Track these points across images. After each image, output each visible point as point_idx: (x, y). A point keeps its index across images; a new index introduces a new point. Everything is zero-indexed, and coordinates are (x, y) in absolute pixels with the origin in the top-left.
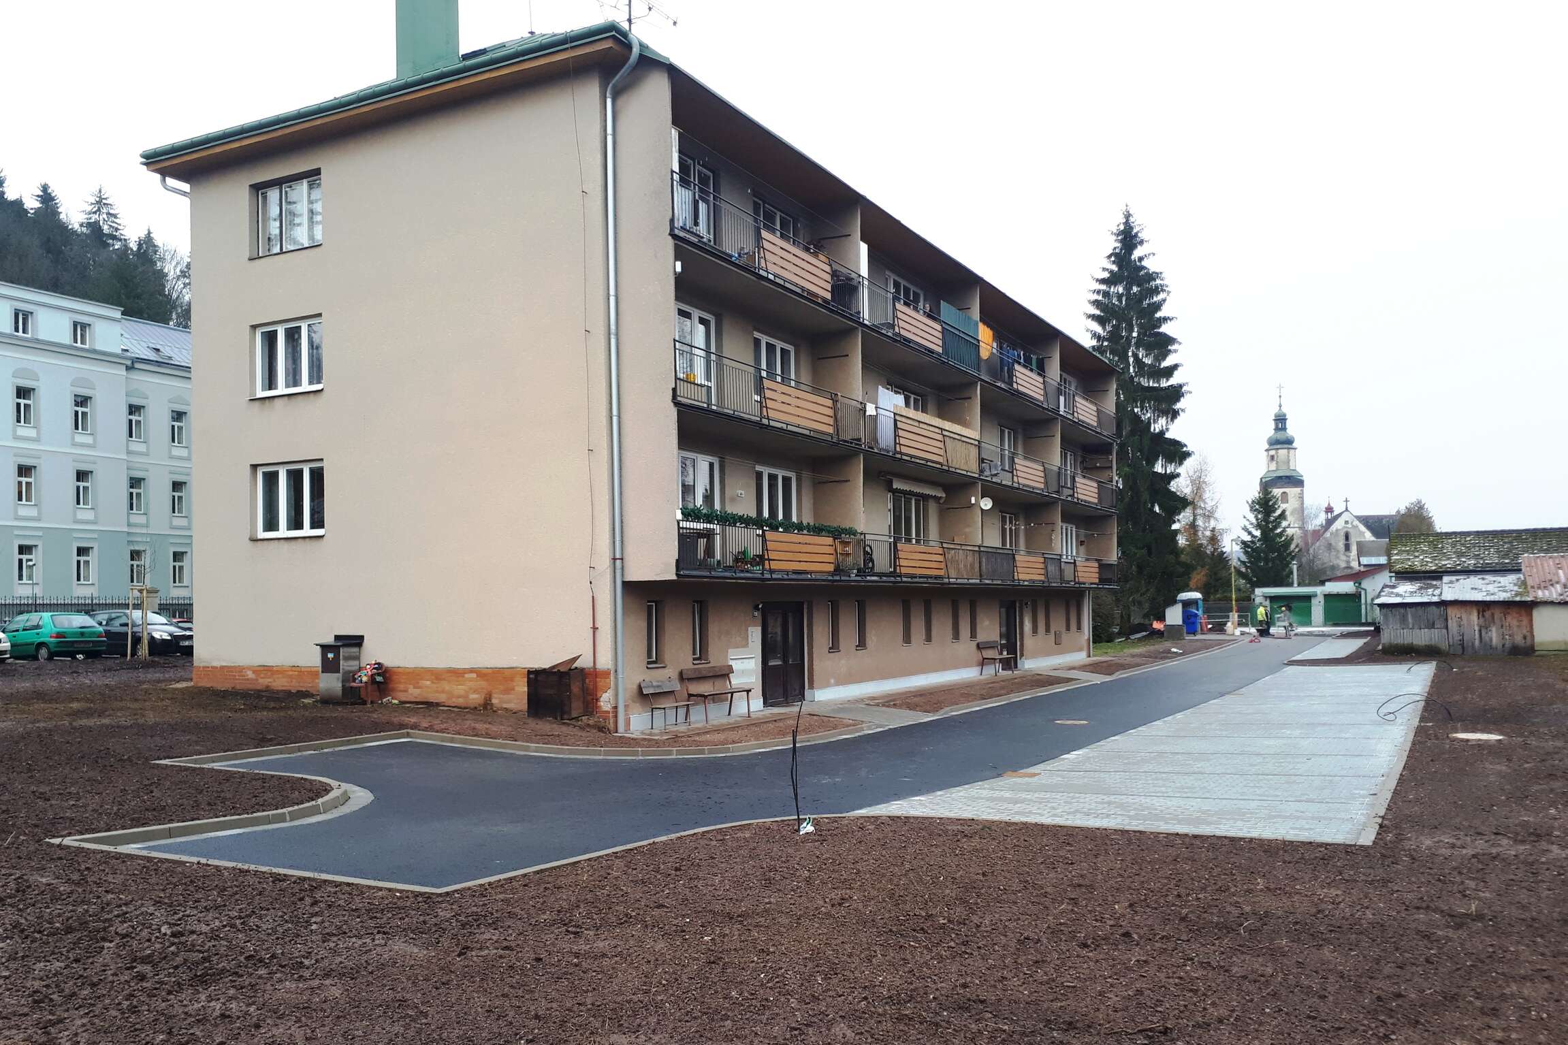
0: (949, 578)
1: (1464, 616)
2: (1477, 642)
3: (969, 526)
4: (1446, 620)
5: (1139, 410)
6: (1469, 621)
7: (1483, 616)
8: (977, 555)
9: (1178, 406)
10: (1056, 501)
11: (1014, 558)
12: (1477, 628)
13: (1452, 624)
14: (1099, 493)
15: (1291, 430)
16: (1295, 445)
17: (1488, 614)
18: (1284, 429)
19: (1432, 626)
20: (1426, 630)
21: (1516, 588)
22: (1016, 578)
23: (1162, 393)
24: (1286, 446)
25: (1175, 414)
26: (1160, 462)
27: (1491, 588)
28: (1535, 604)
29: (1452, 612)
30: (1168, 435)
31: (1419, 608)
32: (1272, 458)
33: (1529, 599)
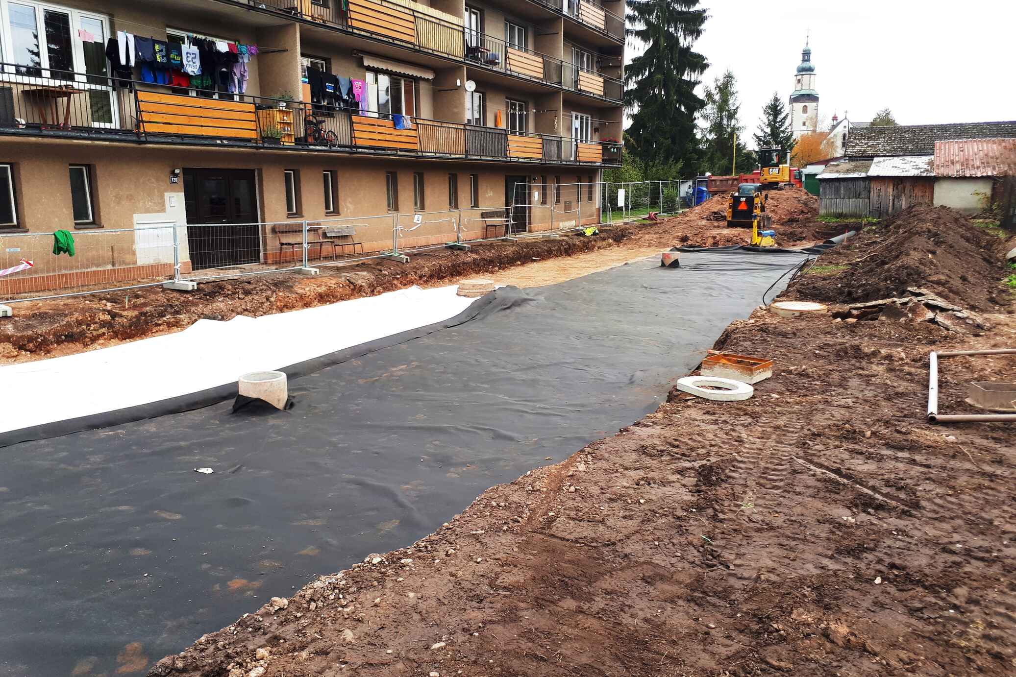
0: (422, 152)
1: (883, 189)
2: (890, 209)
3: (456, 107)
4: (870, 192)
5: (673, 29)
6: (886, 191)
7: (897, 188)
8: (462, 133)
9: (702, 27)
10: (556, 92)
11: (507, 138)
12: (891, 198)
13: (874, 195)
14: (605, 87)
15: (813, 63)
16: (814, 72)
17: (900, 187)
18: (808, 60)
19: (858, 196)
20: (854, 200)
21: (926, 167)
22: (508, 155)
23: (689, 16)
24: (809, 73)
25: (698, 33)
26: (686, 72)
27: (907, 167)
28: (936, 179)
29: (875, 187)
30: (692, 50)
31: (849, 182)
32: (799, 81)
33: (933, 175)
